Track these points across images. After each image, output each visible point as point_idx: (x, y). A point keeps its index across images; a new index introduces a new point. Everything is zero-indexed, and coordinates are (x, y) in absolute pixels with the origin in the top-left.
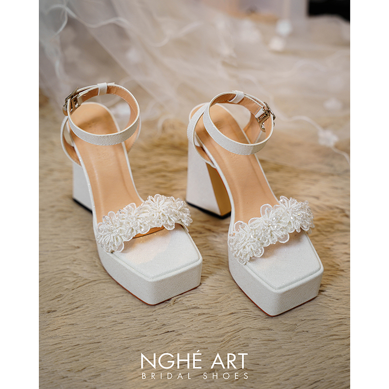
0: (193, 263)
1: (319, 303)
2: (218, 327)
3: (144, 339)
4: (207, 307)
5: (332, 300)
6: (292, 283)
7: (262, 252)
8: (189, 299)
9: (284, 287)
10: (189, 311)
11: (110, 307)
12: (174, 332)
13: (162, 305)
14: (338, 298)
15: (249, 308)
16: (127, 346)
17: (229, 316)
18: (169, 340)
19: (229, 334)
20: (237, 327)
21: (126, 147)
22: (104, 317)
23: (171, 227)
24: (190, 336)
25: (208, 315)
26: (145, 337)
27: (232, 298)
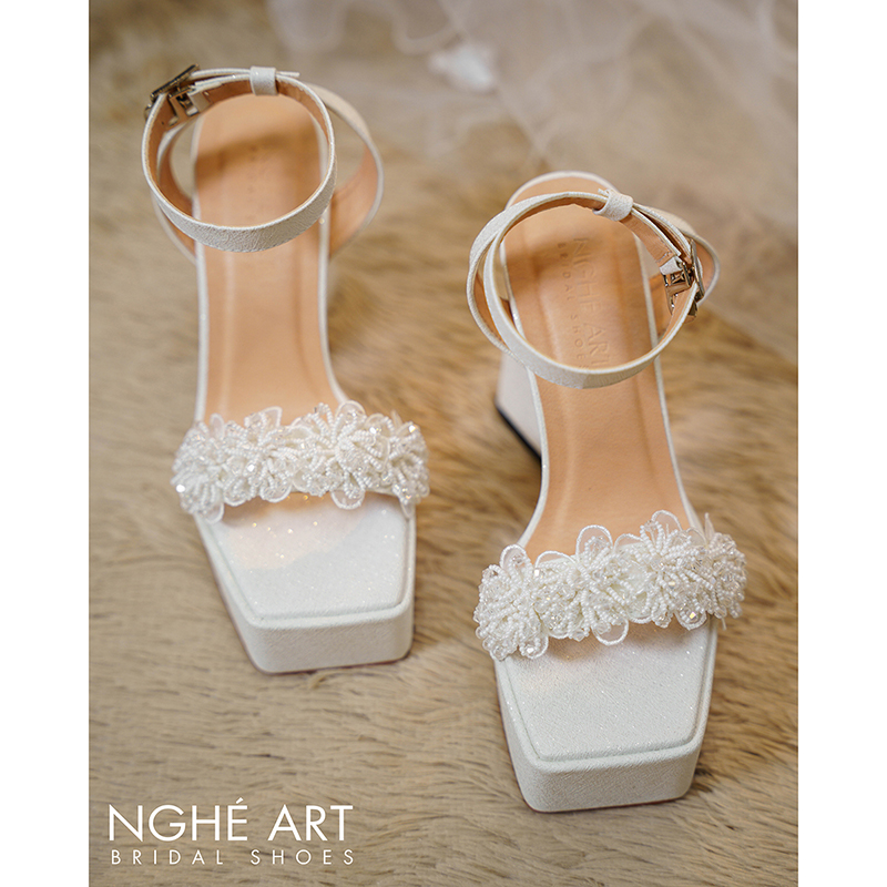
0: (378, 609)
1: (676, 819)
2: (390, 789)
3: (203, 753)
4: (390, 724)
5: (717, 823)
6: (587, 756)
7: (541, 648)
8: (357, 688)
9: (562, 759)
10: (344, 718)
11: (168, 642)
12: (282, 762)
13: (289, 682)
14: (733, 823)
15: (492, 765)
16: (159, 756)
17: (432, 769)
18: (260, 779)
19: (405, 817)
20: (433, 805)
21: (331, 239)
22: (144, 662)
23: (349, 501)
24: (313, 787)
25: (384, 749)
26: (209, 751)
27: (464, 722)
